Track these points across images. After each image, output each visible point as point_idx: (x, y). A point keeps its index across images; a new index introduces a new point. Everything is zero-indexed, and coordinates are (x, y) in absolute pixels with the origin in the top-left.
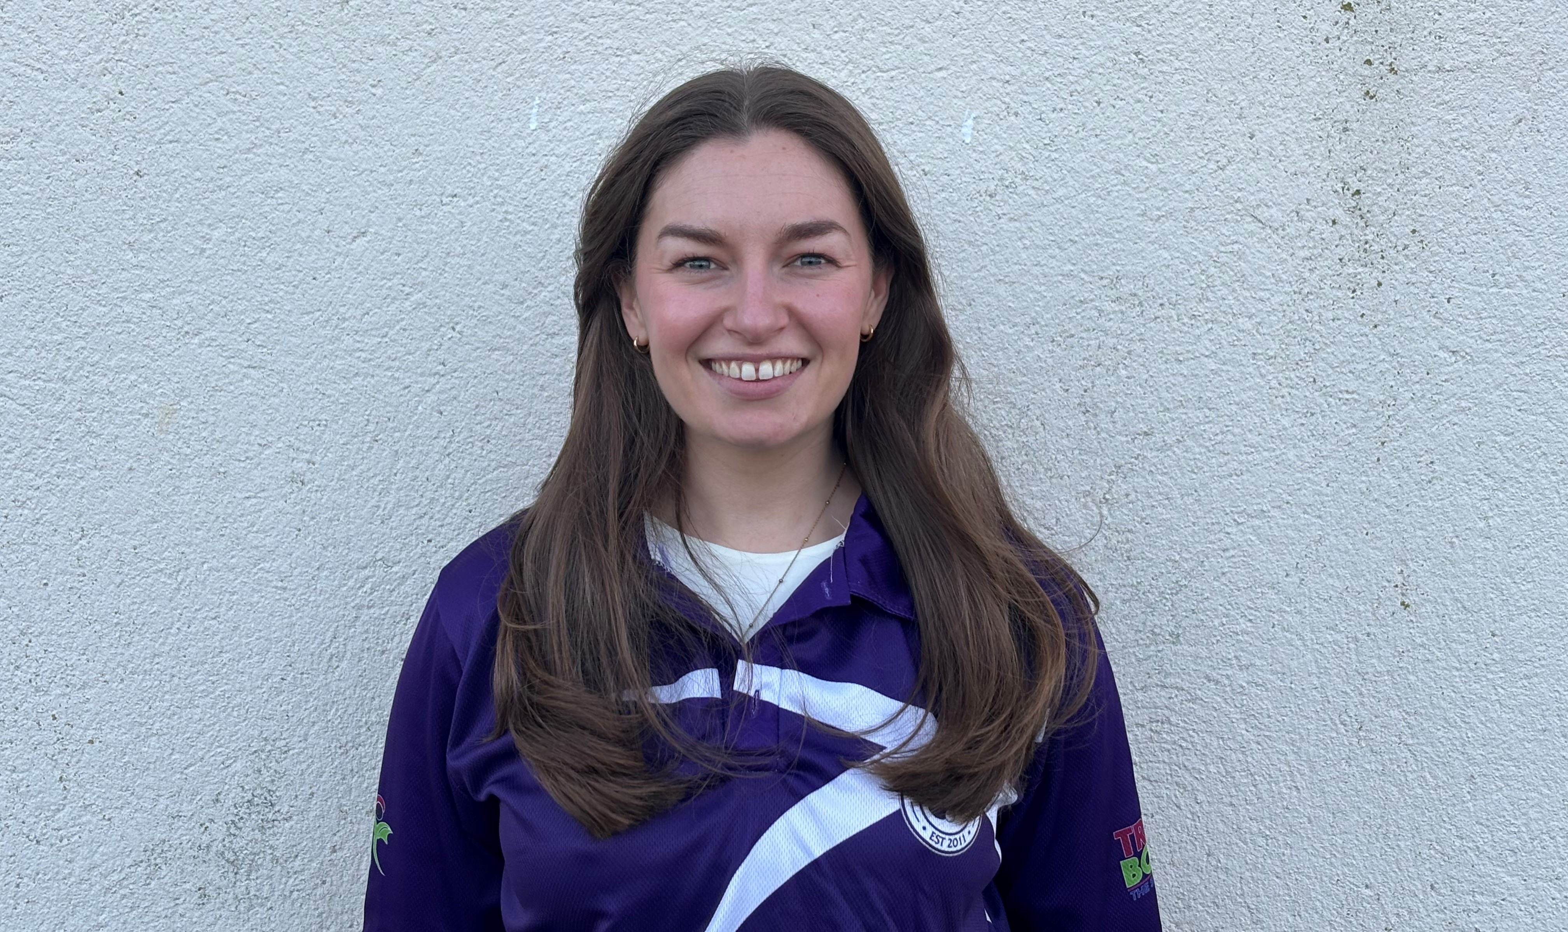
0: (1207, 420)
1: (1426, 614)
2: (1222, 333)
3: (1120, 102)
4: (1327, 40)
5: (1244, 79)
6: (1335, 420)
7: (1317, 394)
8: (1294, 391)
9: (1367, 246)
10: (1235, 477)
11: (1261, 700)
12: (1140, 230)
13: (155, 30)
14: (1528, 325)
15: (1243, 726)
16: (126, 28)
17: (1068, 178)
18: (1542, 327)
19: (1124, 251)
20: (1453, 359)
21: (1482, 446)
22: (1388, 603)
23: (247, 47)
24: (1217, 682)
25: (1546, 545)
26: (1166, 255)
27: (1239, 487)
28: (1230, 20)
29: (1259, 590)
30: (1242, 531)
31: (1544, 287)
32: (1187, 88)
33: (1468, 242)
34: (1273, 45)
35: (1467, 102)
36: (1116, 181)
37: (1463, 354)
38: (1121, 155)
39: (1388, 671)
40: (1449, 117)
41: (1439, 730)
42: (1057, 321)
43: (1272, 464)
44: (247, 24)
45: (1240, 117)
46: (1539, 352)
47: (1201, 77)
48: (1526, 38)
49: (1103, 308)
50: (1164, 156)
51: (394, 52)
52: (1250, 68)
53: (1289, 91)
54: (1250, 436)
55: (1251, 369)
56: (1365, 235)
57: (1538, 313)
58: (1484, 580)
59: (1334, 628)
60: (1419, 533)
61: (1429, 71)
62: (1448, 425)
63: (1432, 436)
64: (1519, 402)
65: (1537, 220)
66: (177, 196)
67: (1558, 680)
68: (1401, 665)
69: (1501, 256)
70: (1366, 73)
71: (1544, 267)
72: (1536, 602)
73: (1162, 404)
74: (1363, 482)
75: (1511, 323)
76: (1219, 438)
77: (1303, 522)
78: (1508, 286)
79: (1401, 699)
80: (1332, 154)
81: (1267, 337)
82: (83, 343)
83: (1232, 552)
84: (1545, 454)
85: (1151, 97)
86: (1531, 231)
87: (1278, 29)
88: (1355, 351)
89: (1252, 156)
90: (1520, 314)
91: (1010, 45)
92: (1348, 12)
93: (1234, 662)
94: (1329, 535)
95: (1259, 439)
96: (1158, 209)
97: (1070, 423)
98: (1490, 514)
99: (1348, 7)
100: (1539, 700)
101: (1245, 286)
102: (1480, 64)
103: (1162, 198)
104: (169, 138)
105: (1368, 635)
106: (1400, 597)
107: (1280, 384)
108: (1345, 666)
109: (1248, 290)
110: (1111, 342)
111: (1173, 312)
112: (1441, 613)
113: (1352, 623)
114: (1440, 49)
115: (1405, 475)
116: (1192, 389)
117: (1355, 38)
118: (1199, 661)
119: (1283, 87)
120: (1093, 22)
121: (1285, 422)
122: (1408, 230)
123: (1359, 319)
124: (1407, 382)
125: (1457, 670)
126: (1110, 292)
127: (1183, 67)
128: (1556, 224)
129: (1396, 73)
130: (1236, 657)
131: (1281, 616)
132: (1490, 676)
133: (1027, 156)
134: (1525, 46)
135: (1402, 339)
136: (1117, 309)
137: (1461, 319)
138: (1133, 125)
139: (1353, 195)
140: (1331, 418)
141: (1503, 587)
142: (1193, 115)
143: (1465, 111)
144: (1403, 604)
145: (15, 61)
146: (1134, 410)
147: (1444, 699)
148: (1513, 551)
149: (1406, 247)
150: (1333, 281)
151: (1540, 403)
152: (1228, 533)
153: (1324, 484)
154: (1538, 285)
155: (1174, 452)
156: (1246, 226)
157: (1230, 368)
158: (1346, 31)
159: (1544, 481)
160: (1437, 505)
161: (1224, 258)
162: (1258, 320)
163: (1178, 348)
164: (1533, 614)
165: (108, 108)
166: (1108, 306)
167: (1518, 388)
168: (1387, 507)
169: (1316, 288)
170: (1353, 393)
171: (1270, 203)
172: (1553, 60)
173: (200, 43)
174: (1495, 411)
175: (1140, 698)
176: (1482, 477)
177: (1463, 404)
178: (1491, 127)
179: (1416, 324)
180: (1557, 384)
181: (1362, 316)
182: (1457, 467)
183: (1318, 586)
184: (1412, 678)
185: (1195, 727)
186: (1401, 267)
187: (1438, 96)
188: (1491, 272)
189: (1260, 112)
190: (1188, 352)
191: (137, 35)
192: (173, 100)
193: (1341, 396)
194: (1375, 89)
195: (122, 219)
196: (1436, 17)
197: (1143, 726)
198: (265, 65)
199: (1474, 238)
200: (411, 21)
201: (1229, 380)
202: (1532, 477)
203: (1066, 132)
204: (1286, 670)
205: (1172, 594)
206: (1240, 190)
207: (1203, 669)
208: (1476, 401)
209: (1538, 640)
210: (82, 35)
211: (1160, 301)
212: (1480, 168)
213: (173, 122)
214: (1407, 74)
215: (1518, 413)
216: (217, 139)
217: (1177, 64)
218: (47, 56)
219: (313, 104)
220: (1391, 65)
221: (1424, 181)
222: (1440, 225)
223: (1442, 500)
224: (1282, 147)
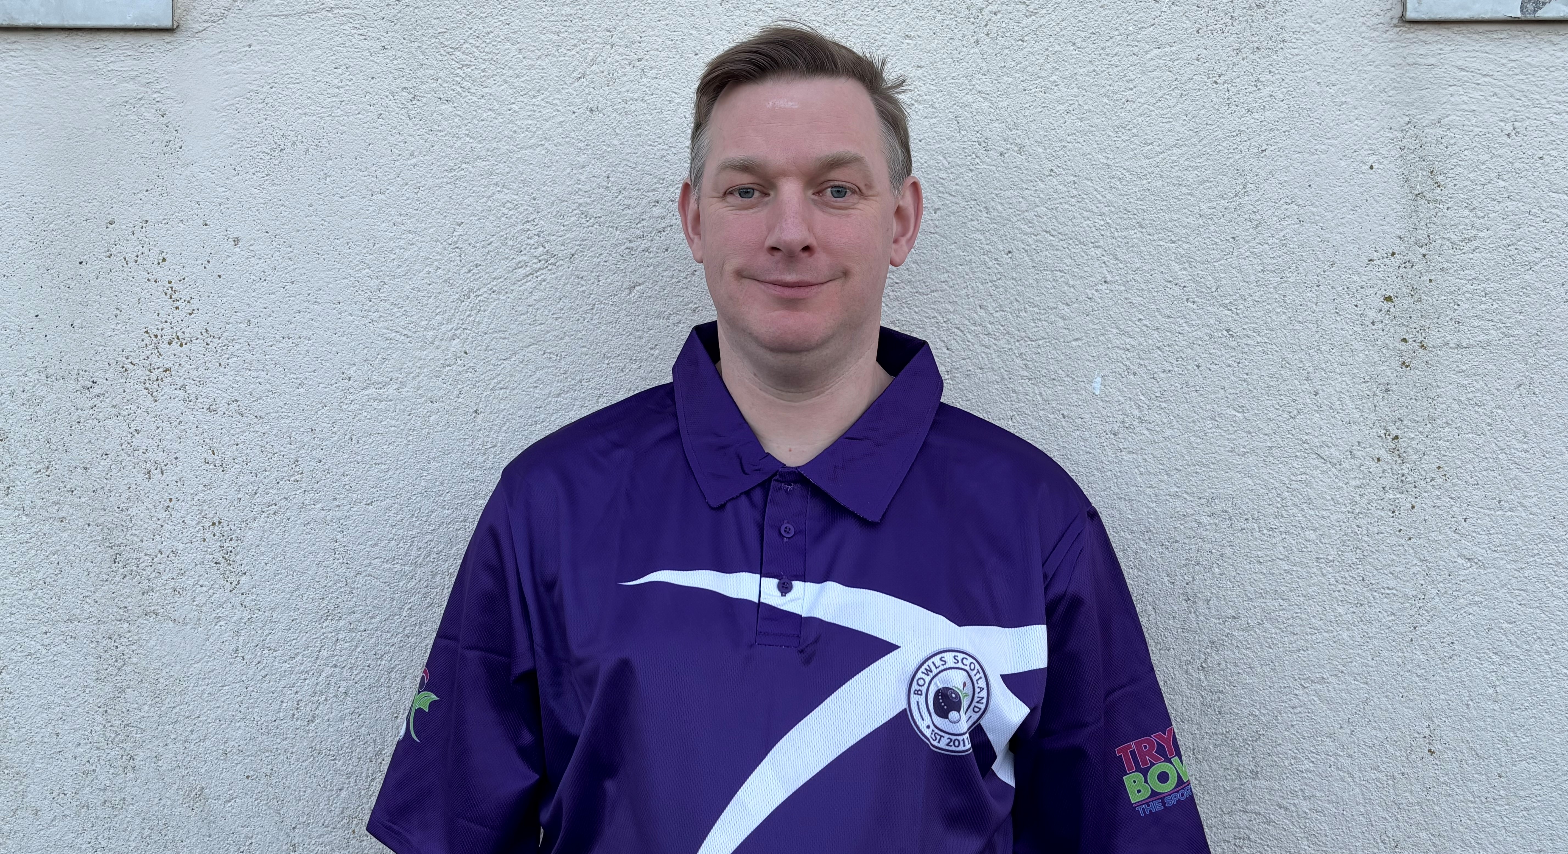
0: (1281, 608)
1: (1447, 759)
2: (1293, 542)
3: (1215, 366)
4: (1373, 323)
5: (1310, 351)
6: (1379, 610)
7: (1365, 589)
8: (1347, 587)
9: (1404, 478)
10: (1302, 652)
11: (1320, 823)
12: (1230, 463)
13: (492, 307)
14: (1527, 540)
15: (1306, 843)
16: (471, 305)
17: (1175, 423)
18: (1538, 541)
19: (1217, 478)
20: (1469, 564)
21: (1491, 631)
22: (1418, 750)
23: (560, 320)
24: (1286, 809)
25: (1542, 708)
26: (1250, 482)
27: (1305, 659)
28: (1299, 307)
29: (1319, 739)
30: (1307, 693)
31: (1539, 511)
32: (1266, 357)
33: (1480, 476)
34: (1333, 326)
35: (1480, 371)
36: (1211, 425)
37: (1476, 560)
38: (1215, 406)
39: (1418, 802)
40: (1466, 382)
41: (1458, 849)
42: (1165, 530)
43: (1331, 643)
44: (561, 303)
45: (1307, 379)
46: (1535, 560)
47: (1277, 349)
48: (1524, 324)
49: (1201, 521)
50: (1249, 408)
51: (668, 324)
52: (1315, 343)
53: (1345, 361)
54: (1313, 620)
55: (1315, 570)
56: (1402, 469)
57: (1535, 531)
58: (1493, 734)
59: (1377, 768)
60: (1442, 696)
61: (1451, 348)
62: (1464, 614)
63: (1452, 623)
64: (1519, 598)
65: (1533, 461)
66: (504, 428)
67: (1551, 812)
68: (1428, 798)
69: (1506, 487)
70: (1403, 348)
71: (1539, 496)
72: (1533, 752)
73: (1246, 595)
74: (1399, 657)
75: (1514, 538)
76: (1290, 621)
77: (1354, 687)
78: (1511, 510)
79: (1428, 824)
80: (1377, 409)
81: (1327, 546)
82: (430, 537)
83: (1299, 709)
84: (1540, 638)
85: (1239, 363)
86: (1528, 469)
87: (1336, 315)
88: (1394, 557)
89: (1317, 409)
90: (1520, 532)
91: (1130, 322)
92: (1390, 303)
93: (1300, 793)
94: (1373, 697)
95: (1321, 623)
96: (1244, 447)
97: (1175, 608)
98: (1498, 683)
99: (1388, 299)
100: (1536, 827)
101: (1311, 507)
102: (1489, 342)
103: (1247, 439)
104: (501, 386)
105: (1403, 774)
106: (1427, 745)
107: (1337, 581)
108: (1385, 798)
109: (1313, 509)
110: (1208, 546)
111: (1255, 525)
112: (1459, 758)
113: (1391, 765)
114: (1459, 331)
115: (1431, 652)
116: (1270, 584)
117: (1394, 322)
118: (1273, 793)
119: (1340, 358)
120: (1195, 306)
121: (1340, 610)
122: (1434, 466)
123: (1397, 533)
124: (1433, 581)
125: (1472, 802)
126: (1207, 509)
127: (1263, 341)
128: (1548, 464)
129: (1425, 348)
130: (1301, 790)
131: (1336, 759)
132: (1498, 808)
133: (1144, 405)
134: (1524, 329)
135: (1430, 549)
136: (1212, 522)
137: (1474, 534)
138: (1226, 384)
139: (1393, 439)
140: (1375, 608)
141: (1508, 740)
142: (1271, 377)
143: (1478, 378)
144: (1430, 751)
145: (388, 329)
146: (1225, 599)
147: (1462, 825)
148: (1515, 712)
149: (1433, 479)
150: (1378, 503)
151: (1536, 599)
152: (1296, 695)
153: (1370, 659)
154: (1534, 510)
155: (1255, 632)
156: (1311, 461)
157: (1299, 569)
158: (1387, 316)
159: (1539, 659)
160: (1456, 676)
161: (1295, 485)
162: (1321, 533)
163: (1259, 553)
164: (1531, 761)
165: (455, 363)
166: (1205, 520)
167: (1519, 587)
168: (1418, 676)
169: (1365, 509)
170: (1392, 589)
171: (1330, 445)
172: (1546, 341)
173: (525, 316)
174: (1501, 605)
175: (1227, 820)
176: (1491, 655)
177: (1476, 599)
178: (1497, 390)
179: (1440, 538)
180: (1549, 585)
181: (1400, 531)
182: (1471, 646)
183: (1366, 737)
184: (1437, 808)
185: (1269, 843)
186: (1429, 494)
187: (1457, 366)
188: (1498, 499)
189: (1322, 376)
190: (1267, 555)
191: (480, 310)
192: (504, 358)
193: (1383, 591)
194: (1409, 360)
195: (463, 445)
196: (1456, 307)
197: (1229, 842)
198: (572, 333)
199: (1485, 473)
200: (681, 302)
201: (1298, 577)
202: (1530, 655)
203: (1173, 388)
204: (1340, 800)
205: (1252, 740)
206: (1307, 434)
207: (1276, 799)
208: (1487, 597)
209: (1535, 781)
210: (438, 311)
211: (1245, 517)
212: (1489, 421)
213: (504, 374)
214: (1433, 350)
215: (1519, 607)
216: (536, 387)
217: (1259, 339)
218: (412, 325)
219: (606, 362)
220: (1421, 342)
221: (1447, 429)
222: (1459, 463)
223: (1460, 671)
224: (1339, 402)
